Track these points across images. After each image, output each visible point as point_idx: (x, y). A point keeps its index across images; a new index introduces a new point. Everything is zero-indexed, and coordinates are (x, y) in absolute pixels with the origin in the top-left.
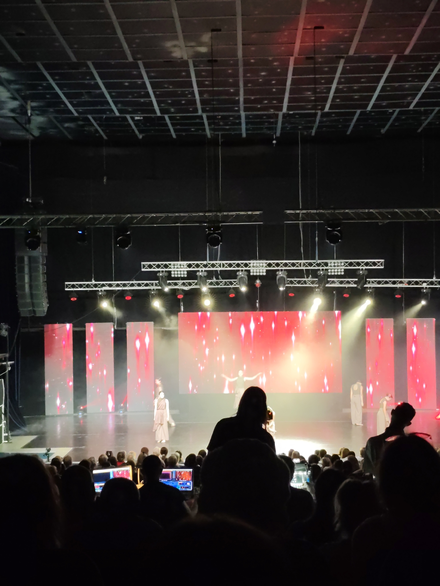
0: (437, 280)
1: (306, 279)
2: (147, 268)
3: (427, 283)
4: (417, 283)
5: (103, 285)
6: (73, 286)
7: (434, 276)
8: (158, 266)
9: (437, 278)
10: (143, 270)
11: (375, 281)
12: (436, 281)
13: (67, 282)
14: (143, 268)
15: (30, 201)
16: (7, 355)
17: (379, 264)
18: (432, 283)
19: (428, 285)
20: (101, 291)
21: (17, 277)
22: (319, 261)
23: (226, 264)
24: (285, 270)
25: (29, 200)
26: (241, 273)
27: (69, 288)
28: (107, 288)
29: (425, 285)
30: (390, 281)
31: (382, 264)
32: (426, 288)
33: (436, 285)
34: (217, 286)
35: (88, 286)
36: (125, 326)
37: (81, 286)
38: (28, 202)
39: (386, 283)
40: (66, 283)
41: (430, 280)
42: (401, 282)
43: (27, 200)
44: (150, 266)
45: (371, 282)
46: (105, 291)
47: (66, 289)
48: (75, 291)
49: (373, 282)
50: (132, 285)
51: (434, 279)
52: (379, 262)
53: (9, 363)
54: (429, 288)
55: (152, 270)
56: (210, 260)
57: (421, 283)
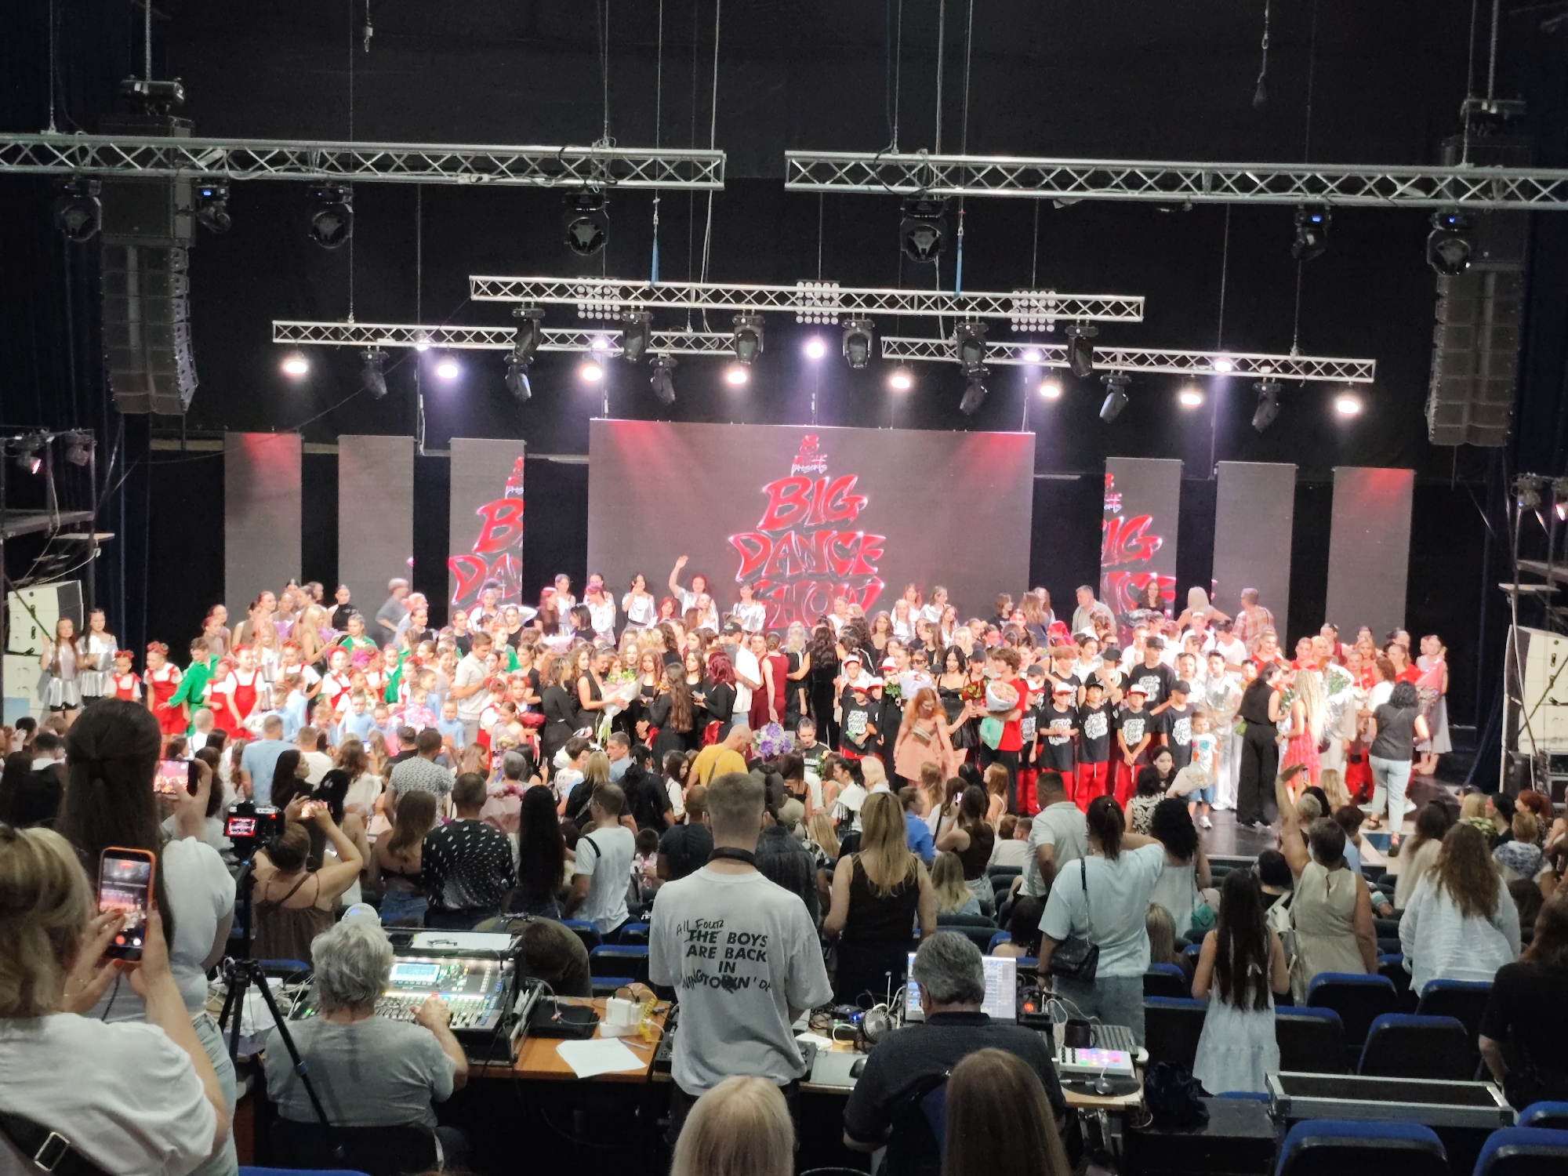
0: (1300, 358)
1: (943, 341)
2: (484, 293)
3: (1272, 365)
4: (1244, 365)
5: (378, 334)
6: (296, 332)
7: (1295, 347)
8: (518, 289)
9: (1301, 353)
10: (475, 297)
11: (1131, 355)
12: (1298, 363)
13: (277, 319)
14: (475, 292)
15: (145, 91)
16: (91, 516)
17: (1132, 308)
18: (1286, 367)
19: (1275, 371)
20: (373, 348)
21: (104, 303)
22: (964, 294)
23: (706, 291)
24: (867, 315)
25: (142, 87)
26: (743, 321)
27: (283, 337)
28: (389, 342)
29: (1265, 372)
30: (1172, 357)
31: (1138, 313)
32: (1269, 380)
33: (1297, 372)
34: (695, 351)
35: (336, 334)
36: (447, 447)
37: (317, 333)
38: (140, 93)
39: (1161, 360)
40: (276, 323)
41: (1282, 358)
42: (1202, 361)
43: (137, 88)
44: (495, 288)
45: (1119, 358)
46: (382, 348)
47: (276, 340)
48: (301, 347)
49: (1124, 359)
50: (459, 337)
51: (1293, 357)
52: (1130, 304)
53: (98, 537)
54: (1278, 380)
55: (499, 298)
56: (662, 278)
57: (1255, 366)
